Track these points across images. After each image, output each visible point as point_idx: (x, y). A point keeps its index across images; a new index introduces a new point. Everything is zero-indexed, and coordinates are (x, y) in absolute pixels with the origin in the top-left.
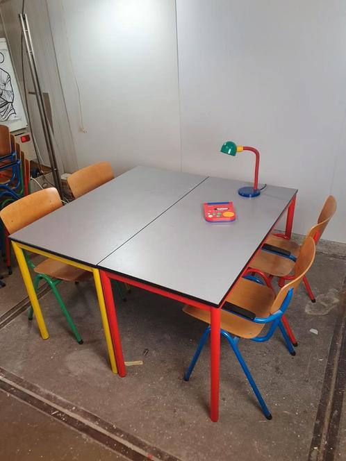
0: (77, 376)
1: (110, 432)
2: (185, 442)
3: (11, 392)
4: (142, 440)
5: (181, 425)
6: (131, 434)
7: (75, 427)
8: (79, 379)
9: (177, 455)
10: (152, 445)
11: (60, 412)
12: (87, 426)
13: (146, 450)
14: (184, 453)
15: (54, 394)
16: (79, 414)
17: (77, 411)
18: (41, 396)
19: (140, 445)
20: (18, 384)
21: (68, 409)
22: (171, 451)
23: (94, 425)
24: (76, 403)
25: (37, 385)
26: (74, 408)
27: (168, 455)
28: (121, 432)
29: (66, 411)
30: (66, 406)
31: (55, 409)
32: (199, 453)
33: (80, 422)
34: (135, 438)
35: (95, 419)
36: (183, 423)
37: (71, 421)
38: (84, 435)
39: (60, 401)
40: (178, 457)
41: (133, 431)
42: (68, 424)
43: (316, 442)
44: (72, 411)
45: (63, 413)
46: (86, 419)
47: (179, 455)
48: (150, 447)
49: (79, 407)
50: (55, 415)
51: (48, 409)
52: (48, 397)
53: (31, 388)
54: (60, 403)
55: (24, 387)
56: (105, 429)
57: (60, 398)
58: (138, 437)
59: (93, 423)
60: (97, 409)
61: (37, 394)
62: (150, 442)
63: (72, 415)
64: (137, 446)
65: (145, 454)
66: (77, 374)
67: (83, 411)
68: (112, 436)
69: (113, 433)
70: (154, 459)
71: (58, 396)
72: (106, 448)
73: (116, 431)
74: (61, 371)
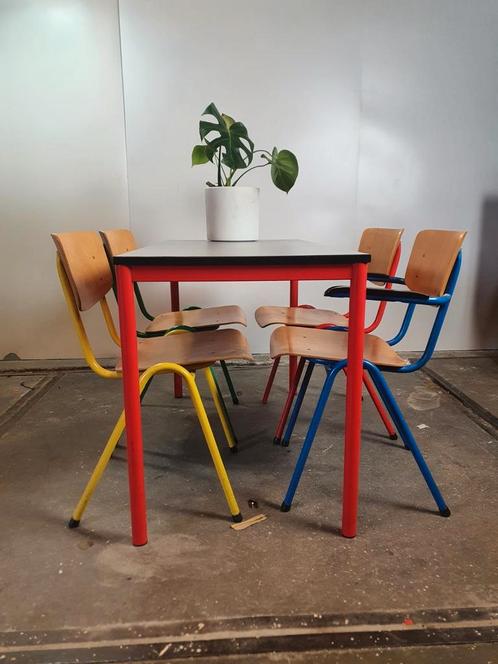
0: (153, 578)
1: (319, 626)
2: (453, 583)
4: (388, 611)
5: (422, 565)
6: (359, 612)
7: (238, 652)
8: (164, 580)
9: (467, 603)
10: (412, 610)
11: (176, 644)
12: (261, 638)
14: (472, 597)
15: (128, 625)
16: (223, 630)
17: (210, 626)
18: (95, 640)
19: (392, 619)
21: (191, 632)
22: (450, 604)
23: (275, 631)
24: (198, 616)
25: (66, 627)
26: (201, 626)
27: (453, 611)
28: (340, 617)
29: (188, 637)
30: (177, 630)
31: (160, 646)
33: (239, 640)
34: (373, 615)
35: (266, 621)
36: (422, 563)
37: (217, 646)
38: (275, 656)
39: (155, 628)
40: (470, 606)
41: (358, 606)
42: (217, 654)
44: (201, 632)
45: (185, 643)
46: (247, 630)
47: (470, 602)
48: (411, 615)
49: (209, 619)
50: (168, 654)
51: (139, 652)
52: (118, 634)
53: (57, 637)
55: (31, 643)
56: (303, 627)
57: (150, 624)
58: (377, 611)
59: (269, 628)
60: (253, 607)
61: (85, 641)
62: (403, 608)
63: (207, 637)
64: (389, 623)
65: (419, 626)
66: (149, 574)
67: (227, 621)
68: (330, 630)
69: (326, 626)
70: (437, 626)
71: (141, 624)
72: (341, 652)
73: (326, 621)
74: (106, 584)
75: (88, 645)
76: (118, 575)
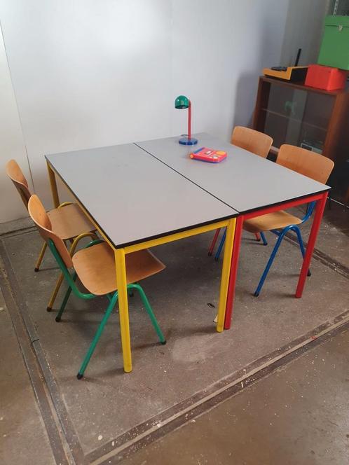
0: (207, 358)
1: (283, 353)
2: (310, 317)
3: (191, 417)
4: (299, 337)
6: (290, 342)
8: (212, 357)
10: (305, 334)
11: (244, 381)
13: (308, 338)
14: (318, 320)
15: (218, 382)
16: (253, 369)
17: (249, 369)
18: (213, 392)
19: (302, 340)
20: (182, 410)
21: (243, 374)
23: (271, 362)
24: (240, 367)
26: (245, 370)
27: (317, 329)
28: (286, 346)
29: (244, 377)
30: (239, 375)
31: (238, 384)
32: (322, 313)
34: (295, 341)
35: (264, 359)
36: (295, 312)
37: (258, 375)
38: (278, 370)
39: (229, 378)
41: (288, 340)
42: (261, 378)
43: (333, 268)
44: (248, 372)
45: (246, 379)
46: (261, 365)
47: (319, 323)
48: (306, 336)
49: (245, 366)
50: (245, 386)
51: (234, 389)
52: (219, 386)
53: (196, 398)
54: (232, 379)
55: (190, 405)
57: (226, 377)
58: (295, 339)
60: (255, 355)
61: (209, 394)
62: (302, 334)
63: (251, 373)
64: (303, 342)
65: (311, 340)
66: (203, 357)
67: (252, 365)
68: (287, 353)
69: (285, 352)
70: (317, 336)
71: (223, 379)
72: (297, 359)
73: (283, 350)
74: (190, 369)
75: (213, 395)
76: (192, 363)
